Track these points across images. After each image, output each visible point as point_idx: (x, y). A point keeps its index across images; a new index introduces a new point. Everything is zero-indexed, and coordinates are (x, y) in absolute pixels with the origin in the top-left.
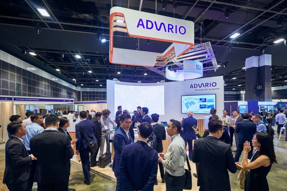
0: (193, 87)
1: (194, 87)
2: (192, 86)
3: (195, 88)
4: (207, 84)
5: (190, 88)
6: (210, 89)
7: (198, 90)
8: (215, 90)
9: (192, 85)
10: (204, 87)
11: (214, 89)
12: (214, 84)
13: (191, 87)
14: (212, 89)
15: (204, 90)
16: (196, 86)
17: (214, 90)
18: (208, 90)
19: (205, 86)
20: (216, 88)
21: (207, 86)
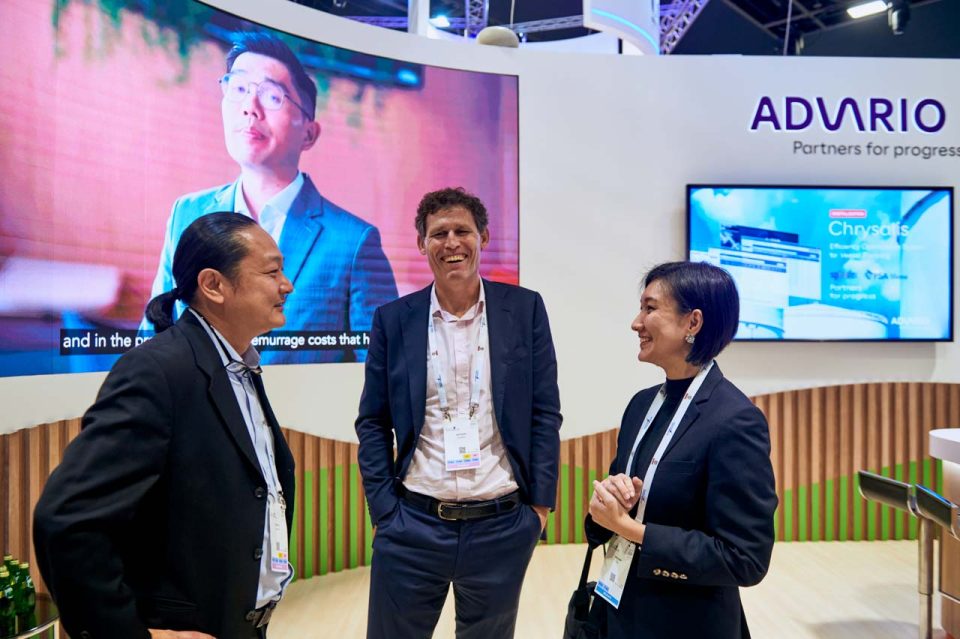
0: (773, 118)
1: (783, 122)
2: (766, 112)
3: (790, 126)
4: (881, 108)
5: (755, 126)
6: (899, 151)
7: (813, 149)
8: (937, 157)
9: (766, 101)
10: (861, 127)
11: (927, 153)
12: (931, 116)
13: (759, 118)
14: (918, 151)
15: (859, 152)
16: (799, 113)
17: (927, 157)
18: (890, 151)
19: (867, 123)
20: (940, 145)
21: (879, 121)
